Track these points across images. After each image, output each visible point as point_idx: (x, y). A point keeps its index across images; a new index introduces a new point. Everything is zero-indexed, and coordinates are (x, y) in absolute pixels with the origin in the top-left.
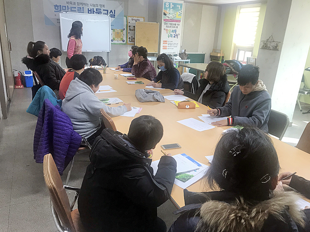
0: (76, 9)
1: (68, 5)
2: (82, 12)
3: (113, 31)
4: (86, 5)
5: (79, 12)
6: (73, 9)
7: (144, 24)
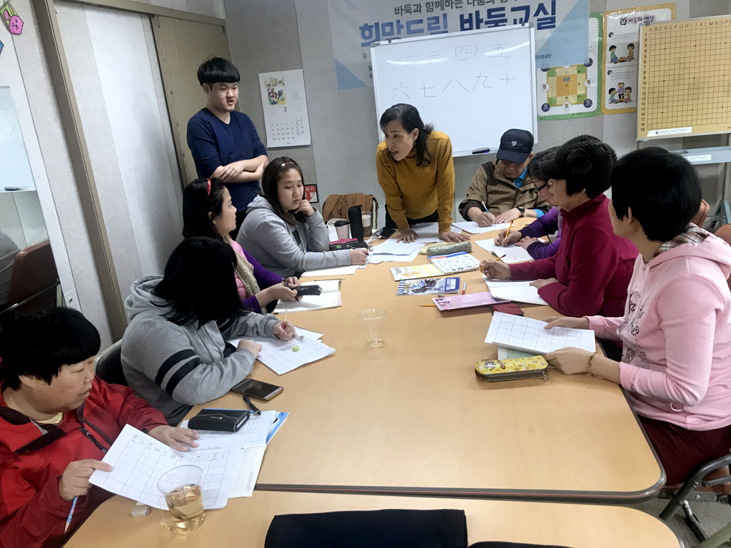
0: (424, 26)
1: (398, 17)
2: (442, 29)
3: (548, 76)
4: (454, 6)
5: (432, 34)
6: (413, 27)
7: (678, 28)
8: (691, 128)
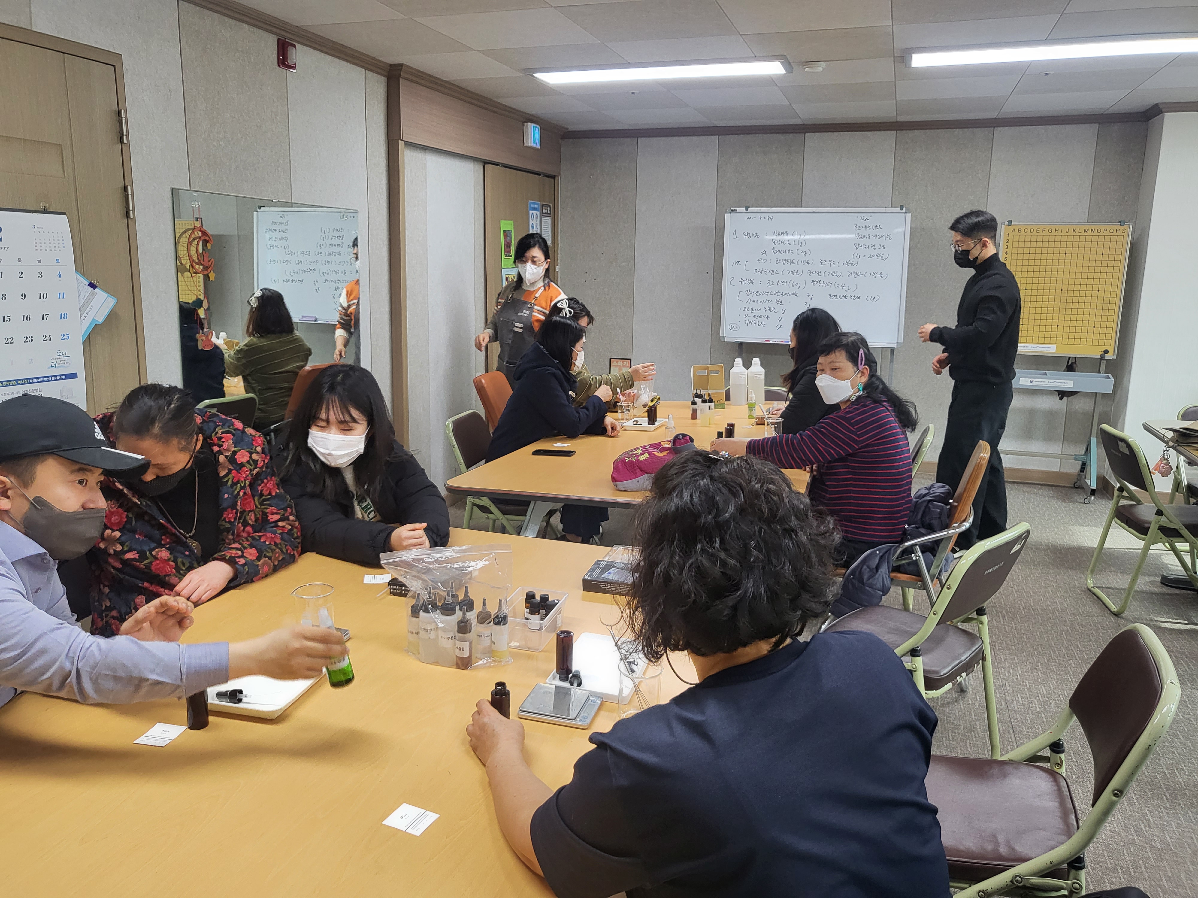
7: (1046, 232)
8: (1055, 346)
